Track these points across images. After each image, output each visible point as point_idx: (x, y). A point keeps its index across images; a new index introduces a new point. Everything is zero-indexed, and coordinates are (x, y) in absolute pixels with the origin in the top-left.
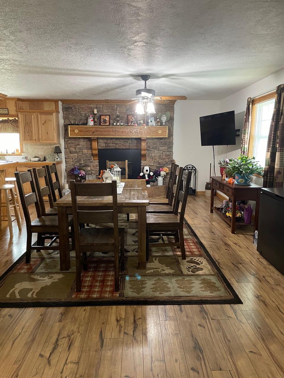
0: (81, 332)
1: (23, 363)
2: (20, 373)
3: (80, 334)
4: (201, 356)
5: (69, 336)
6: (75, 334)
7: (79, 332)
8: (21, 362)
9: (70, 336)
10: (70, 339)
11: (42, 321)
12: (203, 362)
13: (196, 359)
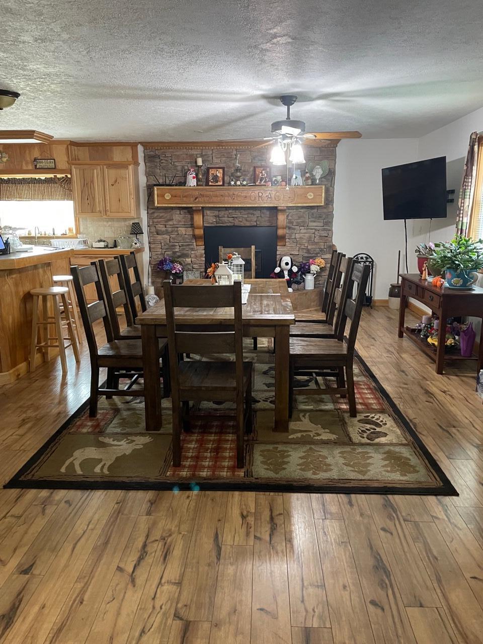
0: (183, 533)
1: (90, 582)
2: (86, 597)
3: (181, 536)
4: (387, 582)
5: (164, 539)
6: (174, 536)
7: (180, 533)
8: (87, 578)
9: (166, 539)
10: (165, 543)
11: (119, 512)
12: (390, 592)
13: (379, 585)
